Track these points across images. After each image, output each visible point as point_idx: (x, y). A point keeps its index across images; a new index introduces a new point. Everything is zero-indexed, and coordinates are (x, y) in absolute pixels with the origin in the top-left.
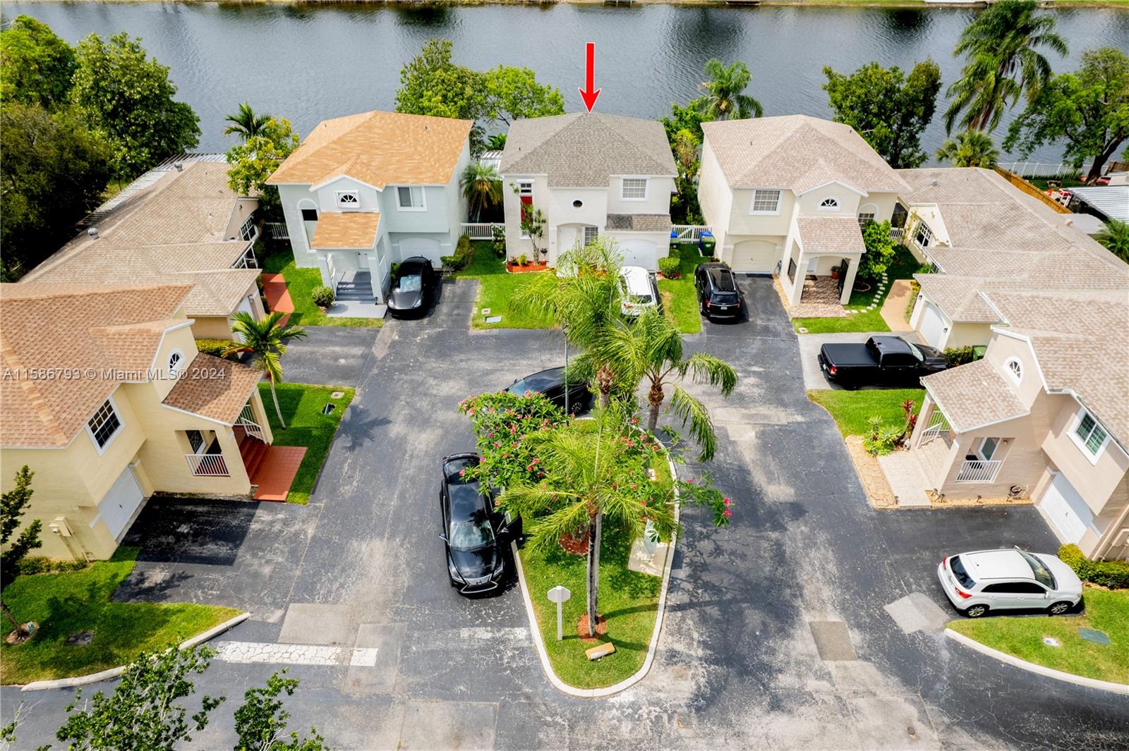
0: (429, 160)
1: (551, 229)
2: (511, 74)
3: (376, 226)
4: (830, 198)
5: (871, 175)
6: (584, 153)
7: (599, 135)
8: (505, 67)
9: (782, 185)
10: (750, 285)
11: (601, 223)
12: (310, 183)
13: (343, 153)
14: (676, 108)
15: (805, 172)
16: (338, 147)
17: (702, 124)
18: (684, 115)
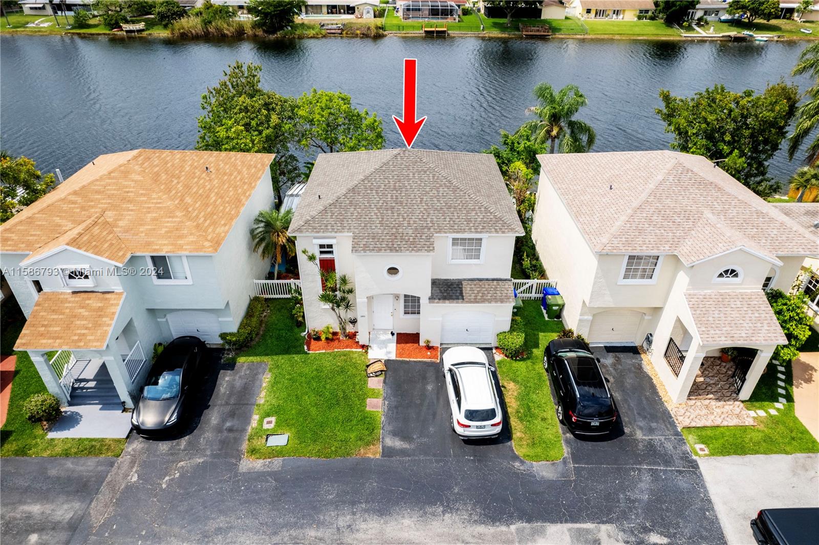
0: (197, 216)
1: (360, 299)
2: (324, 99)
3: (114, 313)
4: (730, 267)
5: (775, 232)
6: (401, 203)
7: (421, 179)
8: (320, 92)
9: (663, 250)
10: (614, 365)
11: (424, 291)
12: (27, 252)
13: (83, 208)
14: (506, 136)
15: (690, 229)
16: (79, 200)
17: (539, 157)
18: (516, 145)
